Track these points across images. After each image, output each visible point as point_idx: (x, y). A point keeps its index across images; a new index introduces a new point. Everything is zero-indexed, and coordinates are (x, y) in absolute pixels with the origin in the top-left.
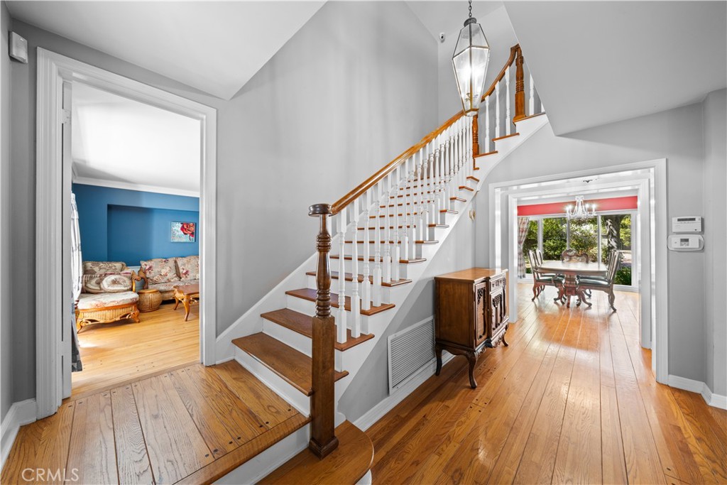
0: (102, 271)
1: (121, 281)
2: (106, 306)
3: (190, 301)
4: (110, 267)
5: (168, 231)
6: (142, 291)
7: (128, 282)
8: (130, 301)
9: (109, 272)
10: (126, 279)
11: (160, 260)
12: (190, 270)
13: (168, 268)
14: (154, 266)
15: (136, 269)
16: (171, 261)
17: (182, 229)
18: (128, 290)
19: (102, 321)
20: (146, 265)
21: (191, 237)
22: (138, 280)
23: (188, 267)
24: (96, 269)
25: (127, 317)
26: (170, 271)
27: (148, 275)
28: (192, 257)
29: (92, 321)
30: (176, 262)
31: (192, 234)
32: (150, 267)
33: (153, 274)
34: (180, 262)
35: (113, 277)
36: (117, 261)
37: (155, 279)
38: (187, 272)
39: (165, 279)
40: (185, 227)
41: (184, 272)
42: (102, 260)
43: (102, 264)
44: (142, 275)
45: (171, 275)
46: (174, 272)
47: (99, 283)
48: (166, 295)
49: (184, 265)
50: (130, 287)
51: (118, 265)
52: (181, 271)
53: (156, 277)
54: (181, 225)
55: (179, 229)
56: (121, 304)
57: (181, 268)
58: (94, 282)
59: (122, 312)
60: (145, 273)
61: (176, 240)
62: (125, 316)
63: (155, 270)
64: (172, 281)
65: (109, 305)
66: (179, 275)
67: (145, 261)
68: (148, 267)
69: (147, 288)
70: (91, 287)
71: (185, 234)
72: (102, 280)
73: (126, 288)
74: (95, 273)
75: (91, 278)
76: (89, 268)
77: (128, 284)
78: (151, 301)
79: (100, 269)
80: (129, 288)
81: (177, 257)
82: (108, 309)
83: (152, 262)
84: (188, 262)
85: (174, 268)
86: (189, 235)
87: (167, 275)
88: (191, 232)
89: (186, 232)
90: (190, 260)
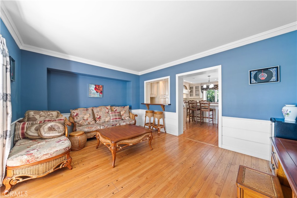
0: (42, 119)
1: (56, 128)
2: (38, 160)
3: (117, 148)
4: (49, 115)
5: (87, 90)
6: (72, 134)
7: (61, 128)
8: (63, 151)
9: (47, 119)
10: (60, 125)
11: (83, 109)
12: (102, 116)
13: (88, 115)
14: (79, 113)
15: (67, 115)
16: (90, 109)
17: (96, 89)
18: (61, 135)
19: (34, 177)
20: (74, 113)
21: (101, 94)
22: (69, 125)
23: (100, 114)
24: (37, 117)
25: (61, 167)
26: (89, 116)
27: (76, 120)
28: (102, 107)
29: (23, 177)
30: (92, 110)
31: (101, 92)
32: (77, 114)
33: (79, 119)
34: (95, 110)
35: (49, 125)
36: (54, 110)
37: (80, 123)
38: (100, 117)
39: (87, 123)
40: (97, 88)
41: (98, 117)
42: (42, 110)
43: (42, 113)
44: (72, 120)
45: (90, 119)
46: (92, 117)
47: (37, 130)
48: (89, 134)
49: (98, 112)
50: (64, 132)
51: (55, 113)
52: (96, 116)
53: (81, 121)
54: (94, 86)
55: (94, 89)
56: (54, 155)
57: (96, 114)
58: (33, 128)
59: (55, 163)
60: (73, 118)
61: (92, 96)
62: (59, 166)
63: (80, 116)
64: (91, 123)
65: (42, 159)
66: (95, 120)
67: (73, 109)
68: (75, 114)
69: (76, 131)
70: (31, 134)
71: (97, 92)
72: (41, 126)
73: (60, 134)
74: (35, 120)
75: (32, 125)
76: (31, 116)
77: (62, 130)
78: (79, 142)
79: (40, 116)
80: (62, 133)
81: (93, 107)
82: (41, 162)
83: (78, 111)
84: (100, 110)
85: (92, 114)
86: (99, 93)
87: (88, 120)
88: (100, 91)
89: (97, 91)
90: (101, 109)
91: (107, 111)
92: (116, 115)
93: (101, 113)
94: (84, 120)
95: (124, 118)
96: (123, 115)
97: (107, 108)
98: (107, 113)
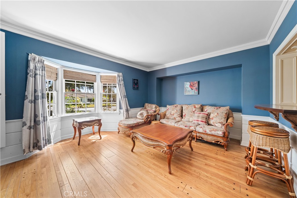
9: (149, 109)
12: (187, 114)
16: (179, 106)
30: (182, 107)
32: (168, 109)
34: (184, 108)
36: (154, 103)
38: (185, 115)
39: (173, 117)
40: (192, 85)
46: (179, 114)
51: (154, 106)
55: (189, 86)
61: (187, 94)
64: (177, 119)
84: (187, 108)
85: (179, 111)
86: (194, 90)
87: (174, 115)
88: (195, 88)
89: (192, 88)
90: (189, 107)
91: (194, 110)
92: (199, 117)
93: (187, 111)
94: (171, 114)
95: (213, 123)
96: (213, 119)
97: (195, 107)
98: (193, 112)
